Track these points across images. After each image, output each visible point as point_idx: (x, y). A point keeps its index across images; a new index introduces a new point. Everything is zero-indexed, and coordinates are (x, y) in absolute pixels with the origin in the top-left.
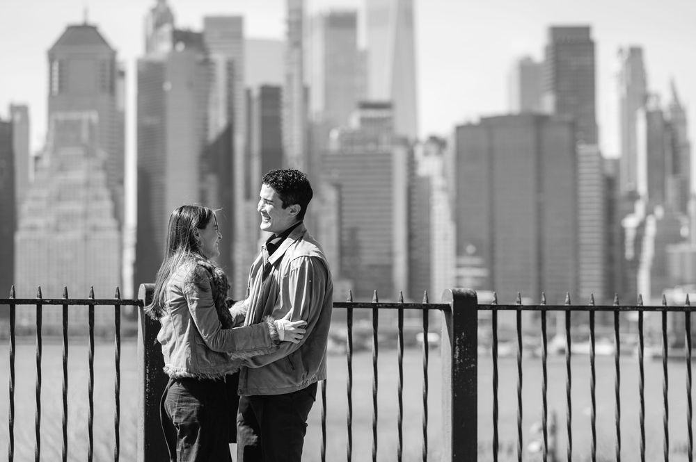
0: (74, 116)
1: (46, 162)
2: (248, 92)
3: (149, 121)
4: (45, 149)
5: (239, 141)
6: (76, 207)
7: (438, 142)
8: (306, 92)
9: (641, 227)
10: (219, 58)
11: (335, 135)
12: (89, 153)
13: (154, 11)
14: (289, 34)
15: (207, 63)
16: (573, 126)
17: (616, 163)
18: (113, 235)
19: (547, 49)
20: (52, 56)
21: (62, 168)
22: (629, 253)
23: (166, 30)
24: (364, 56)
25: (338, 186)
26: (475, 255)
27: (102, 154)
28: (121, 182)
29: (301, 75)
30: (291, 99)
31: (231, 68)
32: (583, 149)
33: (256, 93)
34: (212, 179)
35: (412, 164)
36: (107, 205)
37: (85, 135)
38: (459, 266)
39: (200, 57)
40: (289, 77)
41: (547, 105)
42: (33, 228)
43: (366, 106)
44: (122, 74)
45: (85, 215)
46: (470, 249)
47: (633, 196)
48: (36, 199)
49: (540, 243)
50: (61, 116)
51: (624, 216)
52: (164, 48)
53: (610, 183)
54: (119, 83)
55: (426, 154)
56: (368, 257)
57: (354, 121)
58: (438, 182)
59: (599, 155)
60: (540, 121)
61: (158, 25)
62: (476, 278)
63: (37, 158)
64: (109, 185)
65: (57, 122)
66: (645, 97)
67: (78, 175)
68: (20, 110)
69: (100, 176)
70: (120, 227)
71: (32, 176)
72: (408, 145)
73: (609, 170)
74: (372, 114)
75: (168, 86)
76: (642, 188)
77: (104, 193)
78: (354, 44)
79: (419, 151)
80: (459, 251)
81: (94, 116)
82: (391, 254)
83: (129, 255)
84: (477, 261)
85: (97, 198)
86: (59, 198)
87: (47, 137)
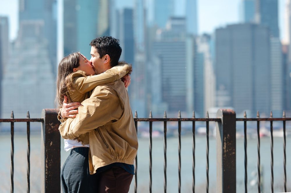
0: (31, 22)
1: (18, 45)
2: (118, 11)
3: (69, 25)
4: (17, 39)
6: (32, 68)
7: (207, 36)
8: (145, 12)
11: (159, 33)
12: (39, 41)
16: (268, 29)
17: (287, 46)
25: (161, 57)
26: (224, 90)
27: (46, 41)
28: (55, 55)
30: (138, 14)
32: (273, 40)
33: (121, 12)
35: (195, 47)
36: (48, 67)
37: (37, 31)
40: (137, 4)
41: (257, 19)
42: (11, 79)
43: (174, 18)
44: (56, 1)
45: (38, 72)
46: (222, 87)
48: (13, 64)
49: (254, 84)
50: (26, 22)
53: (285, 56)
54: (54, 6)
55: (202, 42)
56: (175, 92)
57: (168, 26)
58: (207, 55)
59: (281, 43)
60: (253, 27)
63: (13, 43)
64: (49, 56)
65: (23, 25)
67: (34, 52)
69: (45, 53)
71: (11, 52)
72: (193, 37)
73: (284, 50)
74: (177, 22)
75: (78, 8)
77: (47, 61)
79: (198, 41)
80: (217, 88)
81: (42, 22)
82: (185, 90)
84: (225, 93)
85: (43, 63)
86: (24, 63)
87: (19, 32)
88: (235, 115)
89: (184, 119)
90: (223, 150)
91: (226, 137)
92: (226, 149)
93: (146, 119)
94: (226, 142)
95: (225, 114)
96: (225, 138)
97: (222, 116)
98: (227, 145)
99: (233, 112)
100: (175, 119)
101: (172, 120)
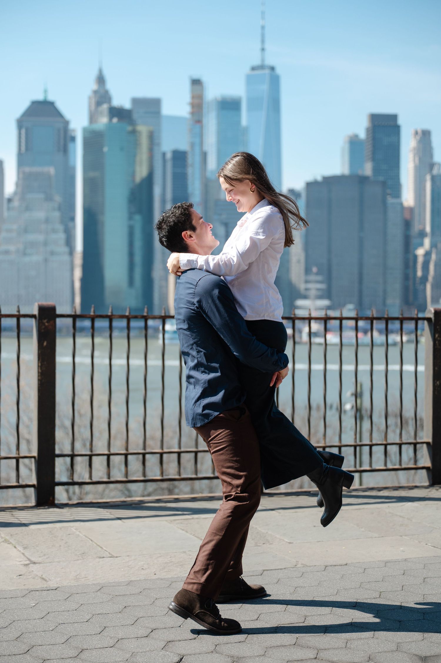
0: (37, 169)
1: (16, 203)
2: (164, 154)
3: (92, 174)
4: (15, 193)
5: (157, 191)
6: (38, 237)
7: (295, 194)
8: (204, 156)
9: (428, 254)
10: (143, 129)
12: (49, 198)
13: (95, 92)
14: (192, 113)
15: (134, 132)
16: (384, 184)
17: (411, 210)
18: (66, 258)
19: (368, 130)
20: (20, 123)
21: (28, 209)
22: (419, 273)
23: (105, 106)
24: (246, 130)
25: (225, 224)
26: (317, 274)
27: (58, 198)
28: (73, 219)
29: (201, 143)
30: (194, 160)
31: (152, 138)
32: (390, 200)
33: (169, 156)
34: (138, 218)
36: (61, 236)
38: (307, 282)
39: (130, 128)
40: (192, 145)
41: (368, 169)
44: (73, 139)
45: (45, 244)
46: (315, 269)
47: (422, 234)
48: (9, 231)
49: (361, 265)
50: (27, 169)
51: (416, 248)
52: (104, 120)
53: (408, 224)
54: (71, 145)
59: (401, 204)
60: (363, 180)
61: (99, 104)
62: (318, 290)
63: (10, 200)
64: (63, 221)
65: (24, 173)
66: (432, 166)
67: (40, 214)
69: (57, 214)
70: (71, 252)
71: (6, 214)
73: (407, 216)
75: (106, 149)
76: (428, 229)
77: (60, 227)
78: (239, 122)
80: (308, 271)
81: (52, 170)
83: (78, 273)
84: (320, 278)
85: (54, 231)
86: (26, 230)
87: (17, 185)
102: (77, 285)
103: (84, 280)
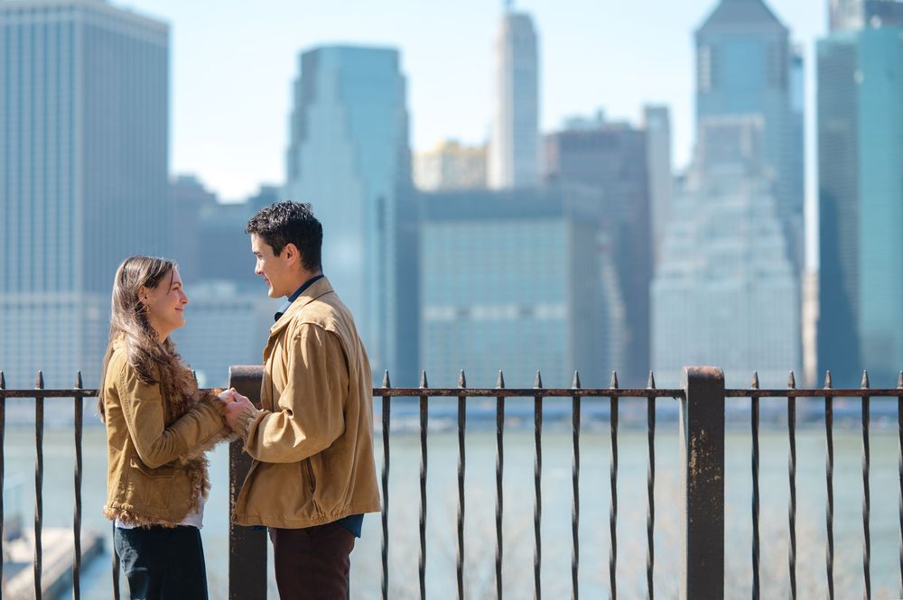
0: (730, 120)
1: (693, 184)
3: (835, 125)
4: (692, 166)
6: (733, 245)
12: (752, 171)
18: (787, 283)
20: (701, 37)
21: (714, 192)
27: (771, 172)
28: (800, 209)
36: (777, 242)
37: (746, 146)
42: (677, 275)
44: (799, 61)
45: (748, 256)
48: (680, 235)
50: (714, 121)
52: (855, 23)
54: (794, 74)
63: (681, 179)
64: (779, 213)
65: (709, 127)
67: (737, 202)
68: (659, 114)
69: (768, 203)
70: (798, 271)
75: (859, 77)
77: (774, 225)
81: (758, 121)
83: (811, 311)
85: (764, 233)
86: (711, 233)
88: (721, 380)
89: (586, 392)
90: (689, 469)
91: (697, 436)
92: (697, 466)
93: (486, 392)
94: (697, 450)
95: (694, 379)
96: (694, 440)
97: (687, 384)
98: (697, 458)
99: (717, 375)
100: (561, 390)
101: (553, 393)
102: (810, 334)
103: (822, 325)
